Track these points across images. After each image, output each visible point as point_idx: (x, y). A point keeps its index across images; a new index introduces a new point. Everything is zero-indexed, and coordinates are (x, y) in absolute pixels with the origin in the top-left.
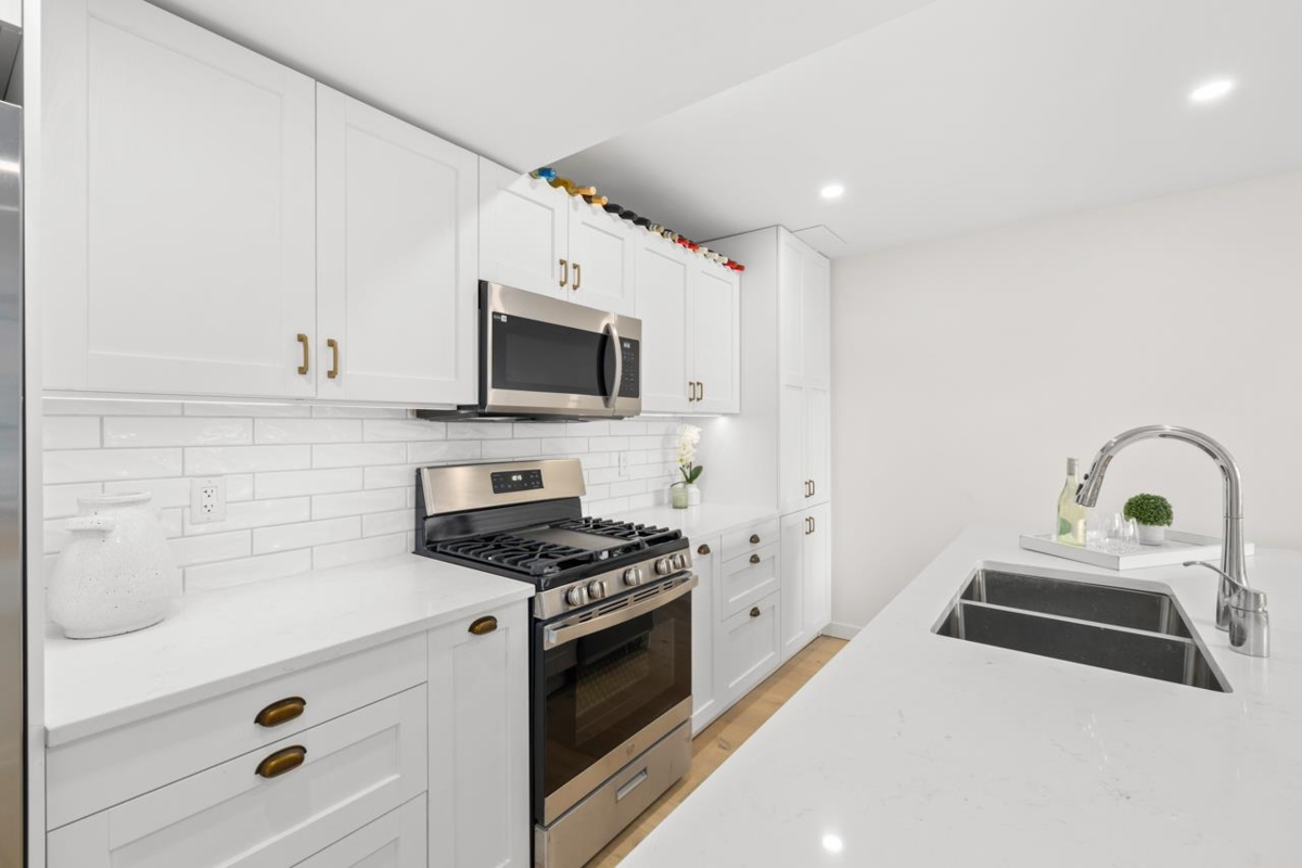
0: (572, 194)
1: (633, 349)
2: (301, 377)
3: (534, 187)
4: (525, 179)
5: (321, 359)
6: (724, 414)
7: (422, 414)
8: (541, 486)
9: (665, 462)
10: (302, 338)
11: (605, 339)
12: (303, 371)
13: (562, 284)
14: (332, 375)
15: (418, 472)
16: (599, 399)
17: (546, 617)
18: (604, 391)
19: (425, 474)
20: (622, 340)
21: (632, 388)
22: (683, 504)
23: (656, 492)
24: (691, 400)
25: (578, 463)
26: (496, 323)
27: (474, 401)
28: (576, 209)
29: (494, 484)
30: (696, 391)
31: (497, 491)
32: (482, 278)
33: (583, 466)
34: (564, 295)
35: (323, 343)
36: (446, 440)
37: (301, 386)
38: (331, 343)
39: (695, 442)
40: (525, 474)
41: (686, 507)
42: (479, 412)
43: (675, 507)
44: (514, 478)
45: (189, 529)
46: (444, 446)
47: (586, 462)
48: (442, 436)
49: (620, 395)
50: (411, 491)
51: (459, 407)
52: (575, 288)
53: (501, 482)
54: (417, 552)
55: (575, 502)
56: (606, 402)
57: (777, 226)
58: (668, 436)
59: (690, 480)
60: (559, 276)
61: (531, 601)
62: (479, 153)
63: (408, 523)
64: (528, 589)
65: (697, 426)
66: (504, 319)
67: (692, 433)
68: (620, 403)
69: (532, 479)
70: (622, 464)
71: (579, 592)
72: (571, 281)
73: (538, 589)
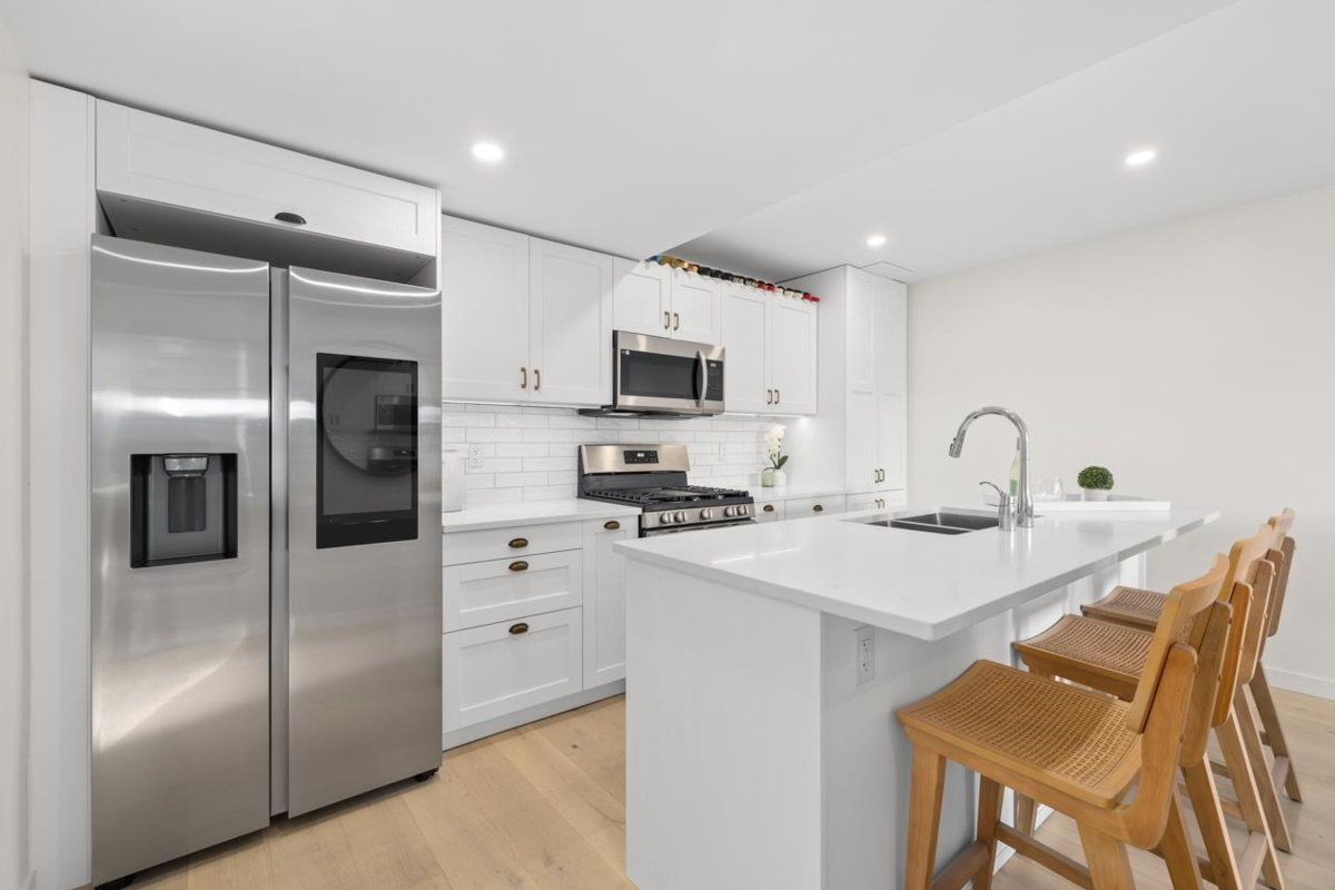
0: (674, 267)
1: (717, 368)
2: (522, 390)
3: (647, 268)
4: (642, 264)
5: (532, 380)
6: (806, 415)
7: (583, 412)
8: (657, 462)
9: (758, 453)
10: (523, 370)
11: (697, 362)
12: (524, 386)
13: (666, 327)
14: (537, 388)
15: (580, 448)
16: (693, 402)
17: (648, 527)
18: (696, 396)
19: (584, 448)
20: (708, 362)
21: (717, 393)
22: (770, 483)
23: (752, 475)
24: (769, 403)
25: (685, 448)
26: (623, 355)
27: (611, 403)
28: (676, 276)
29: (626, 458)
30: (773, 397)
31: (627, 462)
32: (616, 329)
33: (689, 452)
34: (670, 334)
35: (533, 372)
36: (596, 429)
37: (523, 395)
38: (536, 372)
39: (780, 437)
40: (646, 453)
41: (772, 486)
42: (613, 410)
43: (764, 486)
44: (639, 455)
45: (469, 471)
46: (595, 433)
47: (691, 450)
48: (594, 427)
49: (707, 398)
50: (576, 459)
51: (603, 407)
52: (676, 329)
53: (630, 457)
54: (580, 496)
55: (682, 475)
56: (697, 404)
57: (845, 265)
58: (762, 433)
59: (778, 467)
60: (664, 323)
61: (640, 517)
62: (612, 255)
63: (573, 479)
64: (639, 511)
65: (784, 424)
66: (628, 353)
67: (778, 430)
68: (708, 405)
69: (651, 456)
70: (722, 452)
71: (669, 516)
72: (673, 324)
73: (644, 511)
